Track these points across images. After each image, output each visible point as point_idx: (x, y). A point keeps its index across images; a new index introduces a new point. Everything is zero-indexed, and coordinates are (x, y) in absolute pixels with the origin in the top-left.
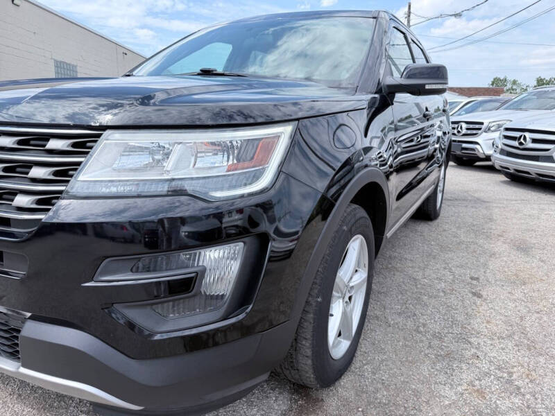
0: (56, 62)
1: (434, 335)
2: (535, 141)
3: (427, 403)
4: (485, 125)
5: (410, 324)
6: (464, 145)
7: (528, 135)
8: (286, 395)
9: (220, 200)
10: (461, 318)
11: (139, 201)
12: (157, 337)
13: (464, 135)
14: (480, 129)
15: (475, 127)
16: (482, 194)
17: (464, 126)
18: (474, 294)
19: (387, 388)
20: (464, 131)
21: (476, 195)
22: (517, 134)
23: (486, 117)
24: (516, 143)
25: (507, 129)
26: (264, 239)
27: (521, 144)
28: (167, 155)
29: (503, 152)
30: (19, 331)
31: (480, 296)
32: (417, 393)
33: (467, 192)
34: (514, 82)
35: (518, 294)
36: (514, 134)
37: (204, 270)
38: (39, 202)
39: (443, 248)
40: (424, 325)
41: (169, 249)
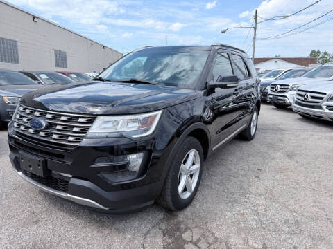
0: (55, 51)
1: (231, 193)
2: (312, 97)
3: (219, 217)
4: (290, 86)
5: (221, 188)
6: (279, 98)
7: (309, 94)
8: (163, 213)
9: (135, 138)
10: (245, 187)
11: (107, 139)
12: (114, 184)
13: (279, 92)
14: (287, 89)
15: (285, 88)
16: (283, 127)
17: (279, 87)
18: (256, 177)
19: (205, 212)
20: (279, 90)
21: (279, 127)
22: (303, 93)
23: (291, 82)
24: (303, 98)
25: (299, 90)
26: (150, 152)
27: (305, 99)
28: (118, 124)
29: (296, 103)
30: (68, 182)
31: (258, 177)
32: (216, 214)
33: (275, 125)
34: (326, 53)
35: (277, 177)
36: (302, 93)
37: (129, 162)
38: (76, 139)
39: (249, 155)
40: (228, 189)
41: (117, 155)
